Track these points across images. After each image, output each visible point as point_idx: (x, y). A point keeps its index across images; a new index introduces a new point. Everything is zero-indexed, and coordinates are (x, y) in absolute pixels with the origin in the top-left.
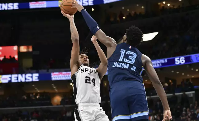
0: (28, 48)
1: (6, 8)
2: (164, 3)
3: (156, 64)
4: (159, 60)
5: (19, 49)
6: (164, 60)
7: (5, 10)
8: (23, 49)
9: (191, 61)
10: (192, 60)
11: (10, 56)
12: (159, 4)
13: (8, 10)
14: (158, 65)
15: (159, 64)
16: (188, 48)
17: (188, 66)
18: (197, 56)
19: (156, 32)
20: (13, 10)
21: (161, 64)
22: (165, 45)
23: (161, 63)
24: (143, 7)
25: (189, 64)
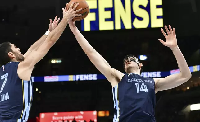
0: (105, 113)
1: (87, 79)
5: (98, 113)
7: (86, 80)
8: (101, 114)
11: (91, 120)
13: (89, 80)
20: (93, 80)
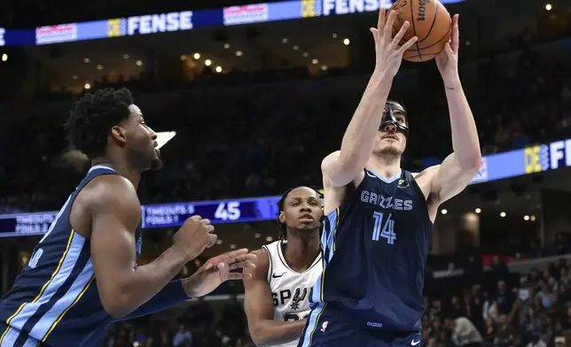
2: (197, 56)
3: (165, 216)
4: (173, 207)
6: (187, 208)
9: (256, 214)
10: (258, 211)
12: (183, 58)
14: (169, 220)
15: (172, 216)
16: (248, 181)
17: (247, 227)
18: (272, 204)
19: (170, 130)
21: (176, 218)
22: (190, 167)
23: (176, 214)
24: (139, 63)
25: (250, 223)
